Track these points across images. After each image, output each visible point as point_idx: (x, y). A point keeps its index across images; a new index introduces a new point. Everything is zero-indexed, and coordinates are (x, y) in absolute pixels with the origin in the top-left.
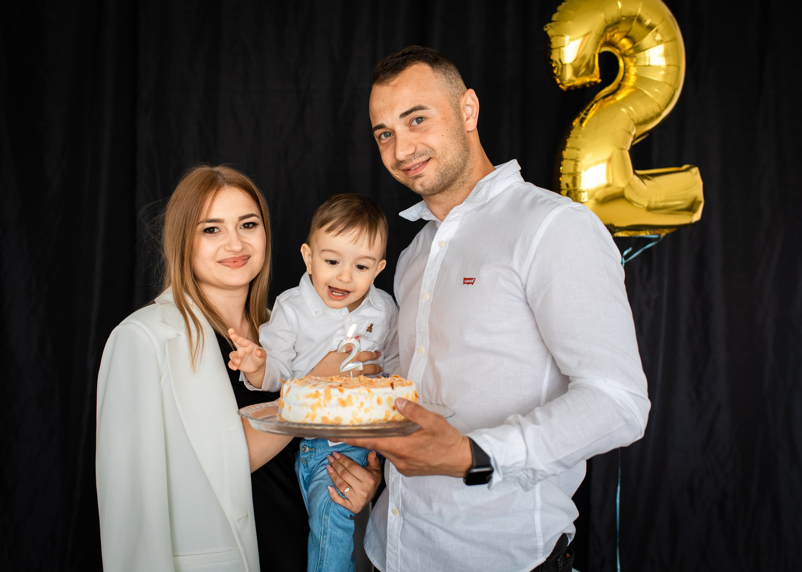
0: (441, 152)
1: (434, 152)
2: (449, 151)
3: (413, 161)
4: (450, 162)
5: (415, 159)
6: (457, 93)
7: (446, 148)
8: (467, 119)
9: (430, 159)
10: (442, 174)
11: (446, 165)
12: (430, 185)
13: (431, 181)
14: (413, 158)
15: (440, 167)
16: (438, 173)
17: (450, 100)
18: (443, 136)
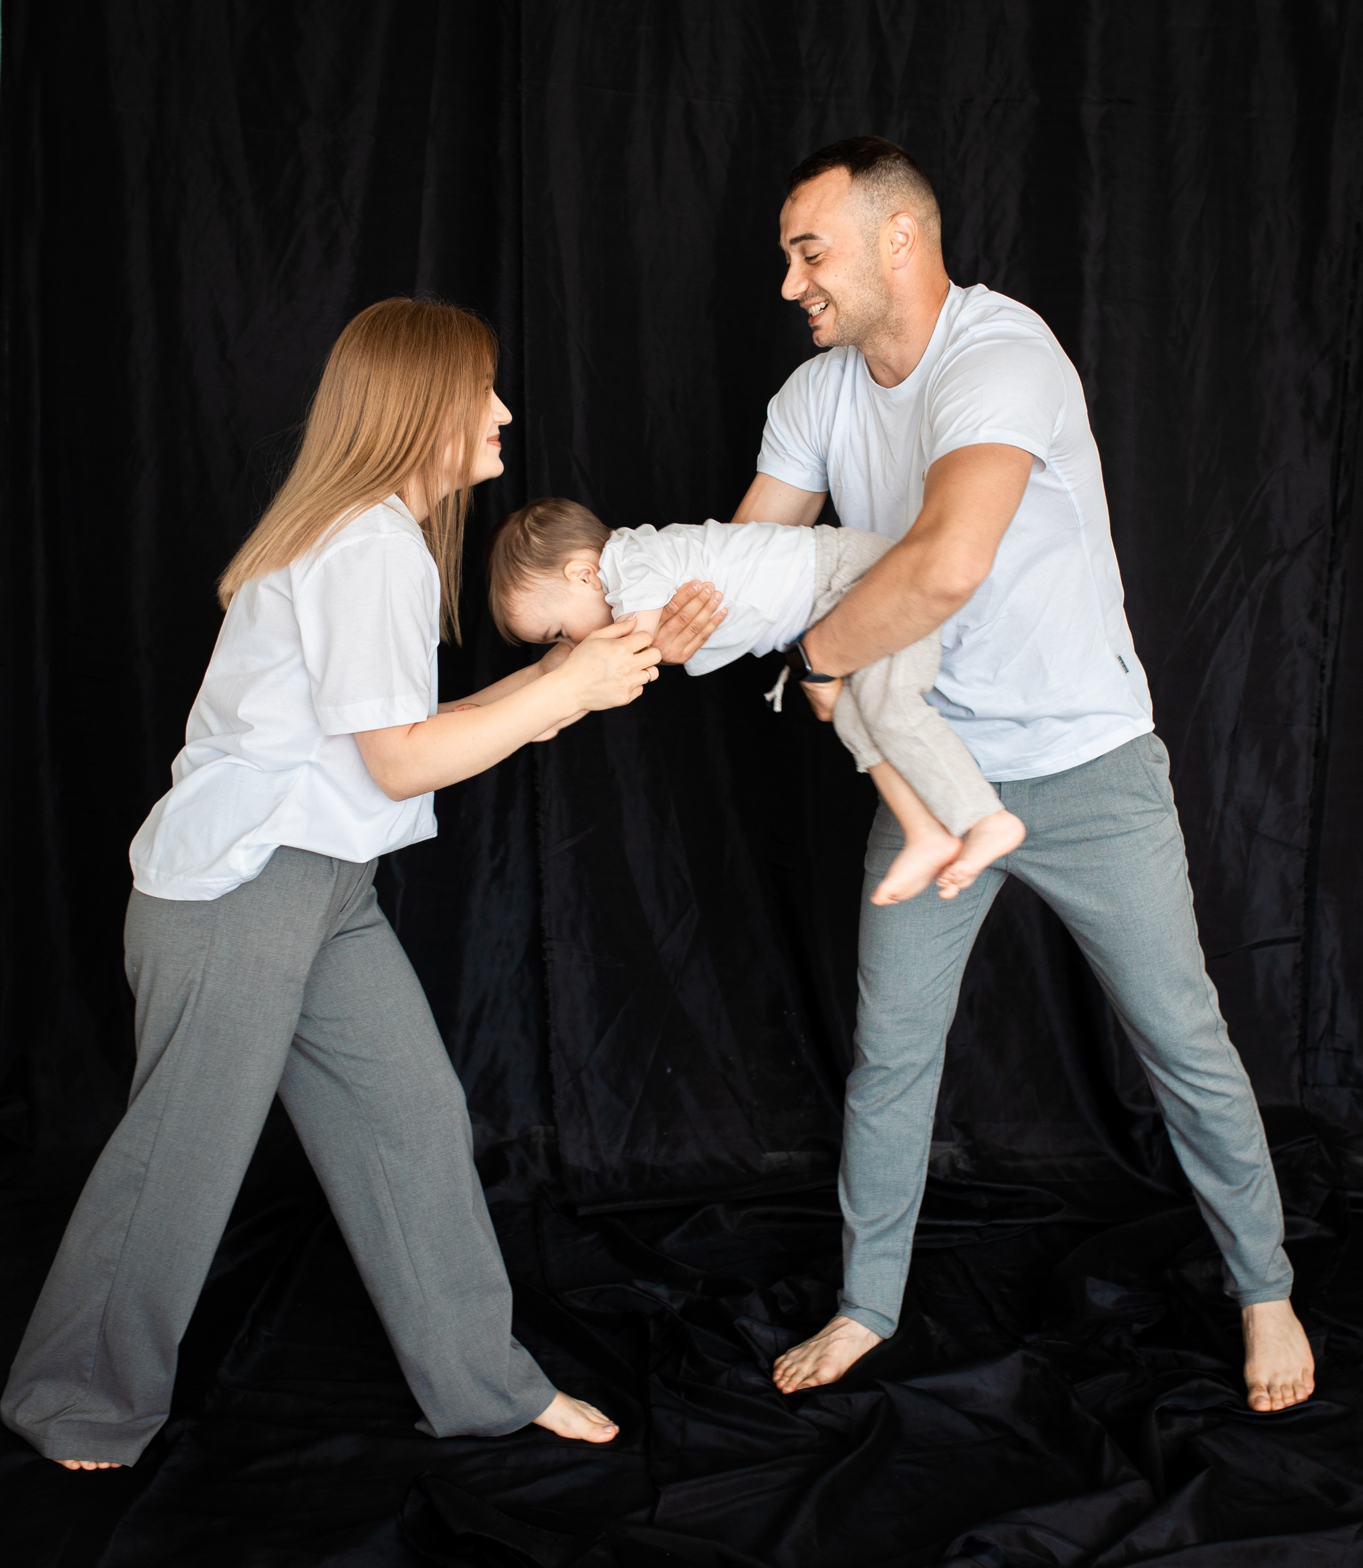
0: (838, 296)
4: (853, 312)
6: (879, 216)
7: (843, 292)
8: (896, 252)
10: (842, 327)
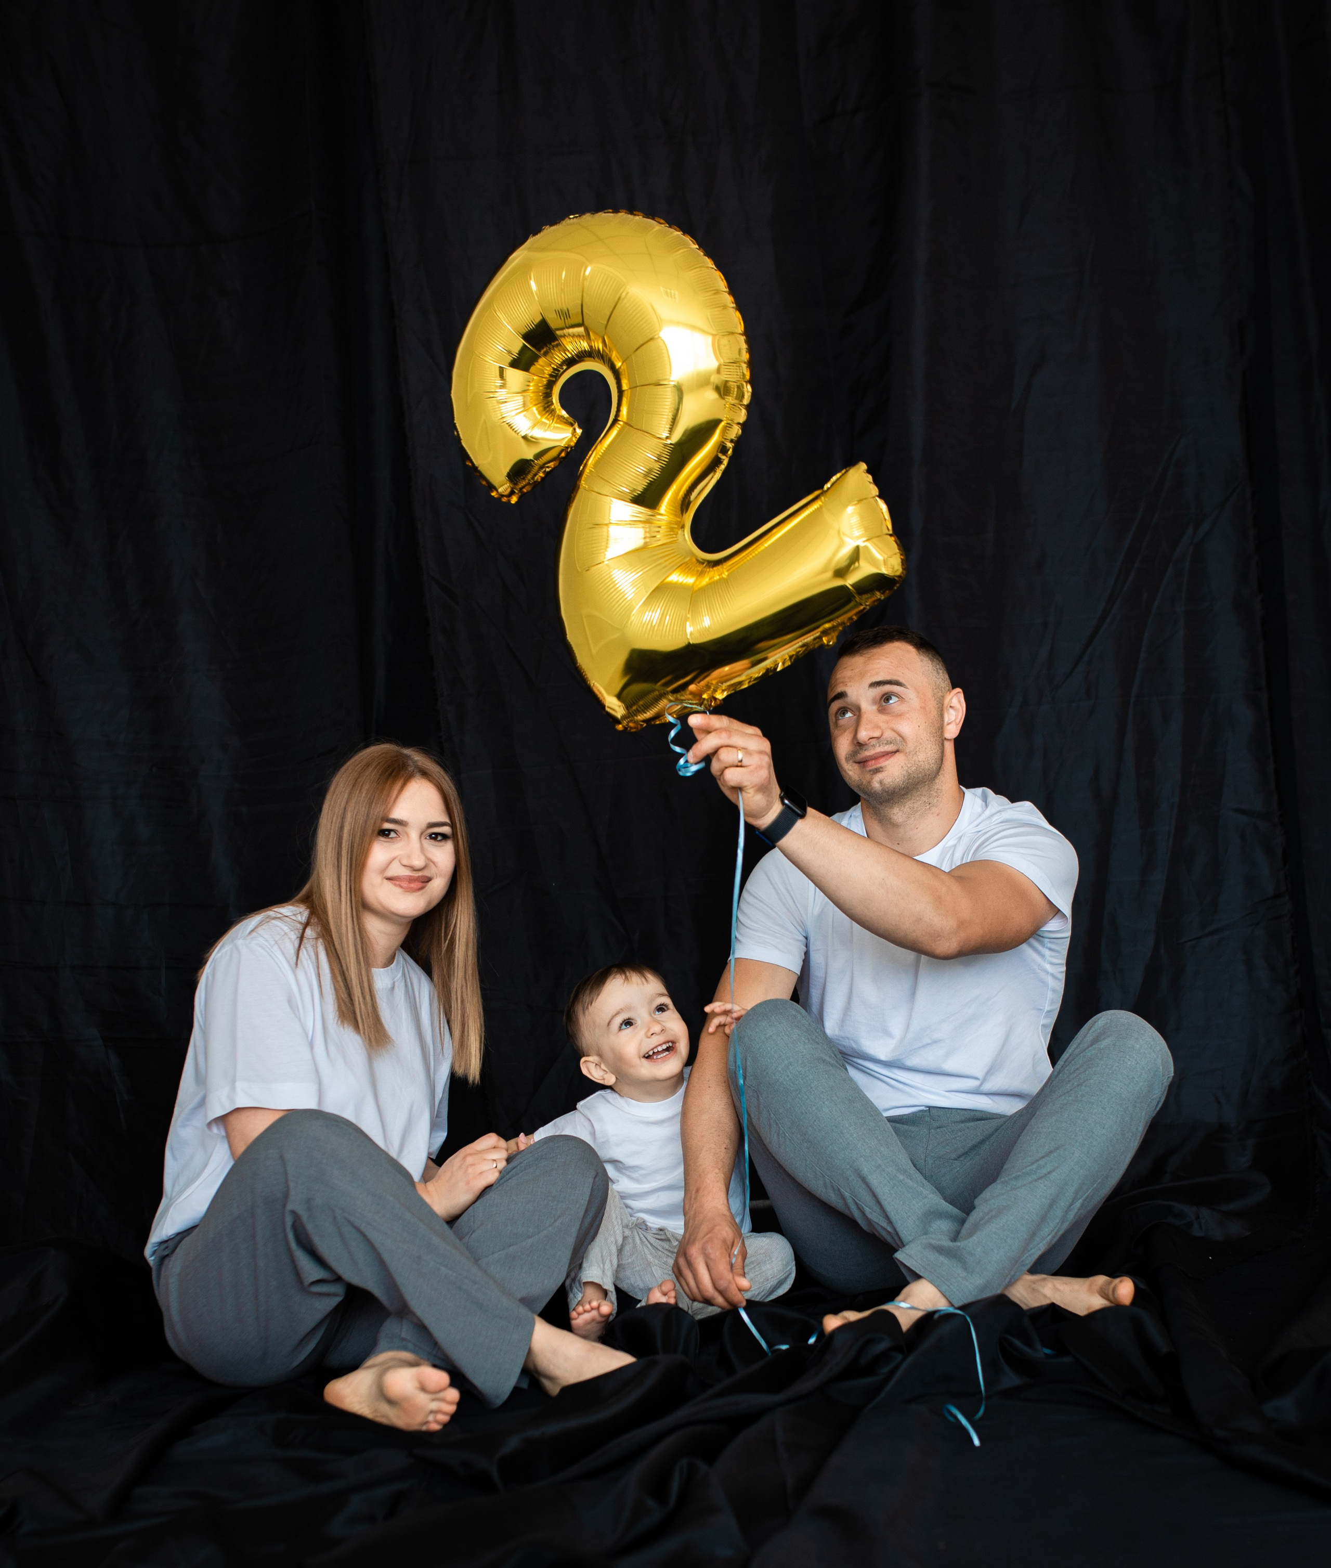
0: (914, 746)
1: (904, 744)
2: (924, 748)
3: (876, 748)
4: (923, 763)
5: (879, 746)
7: (921, 743)
8: (949, 724)
9: (897, 751)
10: (910, 774)
11: (916, 766)
12: (891, 783)
13: (894, 779)
14: (878, 745)
15: (909, 766)
16: (905, 772)
17: (934, 691)
18: (919, 726)
